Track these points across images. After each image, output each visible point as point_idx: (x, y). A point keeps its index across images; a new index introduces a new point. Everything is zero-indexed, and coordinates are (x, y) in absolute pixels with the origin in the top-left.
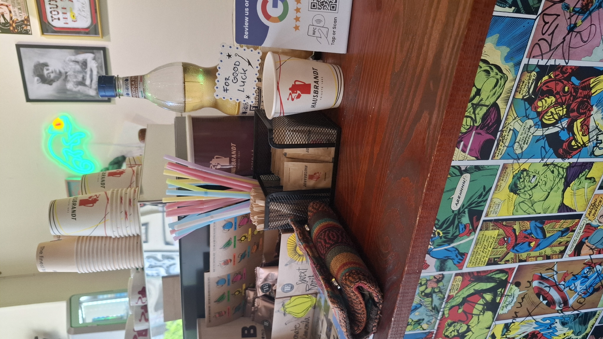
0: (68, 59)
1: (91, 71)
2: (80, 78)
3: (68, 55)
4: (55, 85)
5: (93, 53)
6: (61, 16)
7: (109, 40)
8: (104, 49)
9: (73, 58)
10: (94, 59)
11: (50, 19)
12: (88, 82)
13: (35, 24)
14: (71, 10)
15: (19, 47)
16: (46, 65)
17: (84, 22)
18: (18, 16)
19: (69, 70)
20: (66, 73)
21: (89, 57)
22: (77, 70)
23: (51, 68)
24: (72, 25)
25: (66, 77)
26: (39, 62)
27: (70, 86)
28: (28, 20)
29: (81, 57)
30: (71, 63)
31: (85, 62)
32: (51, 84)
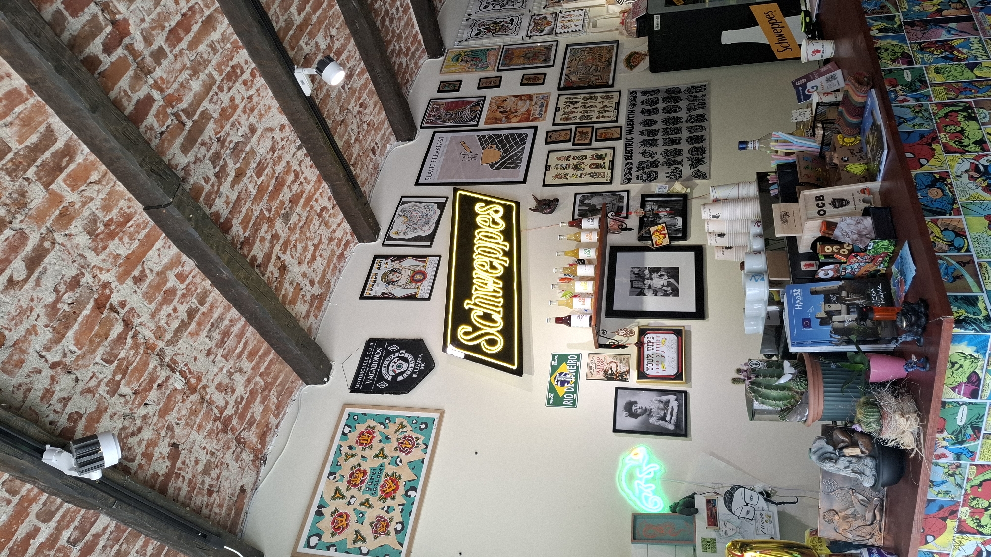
0: (654, 398)
1: (673, 409)
2: (662, 414)
3: (654, 396)
4: (640, 418)
5: (675, 395)
6: (654, 367)
7: (691, 386)
8: (685, 392)
9: (659, 398)
10: (676, 399)
11: (645, 369)
12: (668, 418)
13: (634, 374)
14: (663, 363)
15: (617, 389)
16: (636, 402)
17: (672, 371)
18: (622, 369)
19: (653, 407)
20: (651, 410)
21: (672, 398)
22: (660, 407)
23: (639, 406)
24: (661, 373)
25: (650, 413)
26: (630, 400)
27: (653, 420)
28: (628, 372)
29: (665, 398)
30: (656, 402)
31: (668, 401)
32: (636, 418)
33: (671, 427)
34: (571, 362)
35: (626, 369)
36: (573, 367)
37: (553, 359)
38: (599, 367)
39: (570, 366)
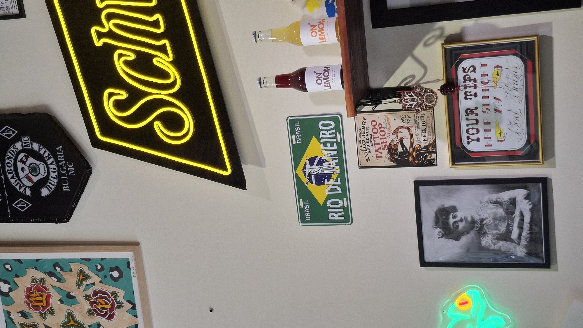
0: (486, 198)
1: (522, 214)
2: (503, 228)
3: (486, 195)
4: (464, 239)
5: (525, 188)
6: (482, 134)
7: (554, 166)
8: (544, 181)
9: (494, 197)
10: (527, 197)
11: (464, 141)
12: (515, 234)
13: (443, 150)
14: (498, 124)
15: (418, 184)
16: (454, 209)
17: (517, 140)
18: (421, 141)
19: (486, 215)
20: (483, 221)
21: (519, 194)
22: (499, 215)
23: (460, 215)
24: (496, 146)
25: (482, 226)
26: (443, 206)
27: (487, 241)
28: (434, 145)
29: (506, 196)
30: (491, 206)
31: (513, 202)
32: (457, 239)
33: (520, 251)
34: (326, 133)
35: (429, 140)
36: (332, 144)
37: (293, 132)
38: (378, 141)
39: (325, 144)
